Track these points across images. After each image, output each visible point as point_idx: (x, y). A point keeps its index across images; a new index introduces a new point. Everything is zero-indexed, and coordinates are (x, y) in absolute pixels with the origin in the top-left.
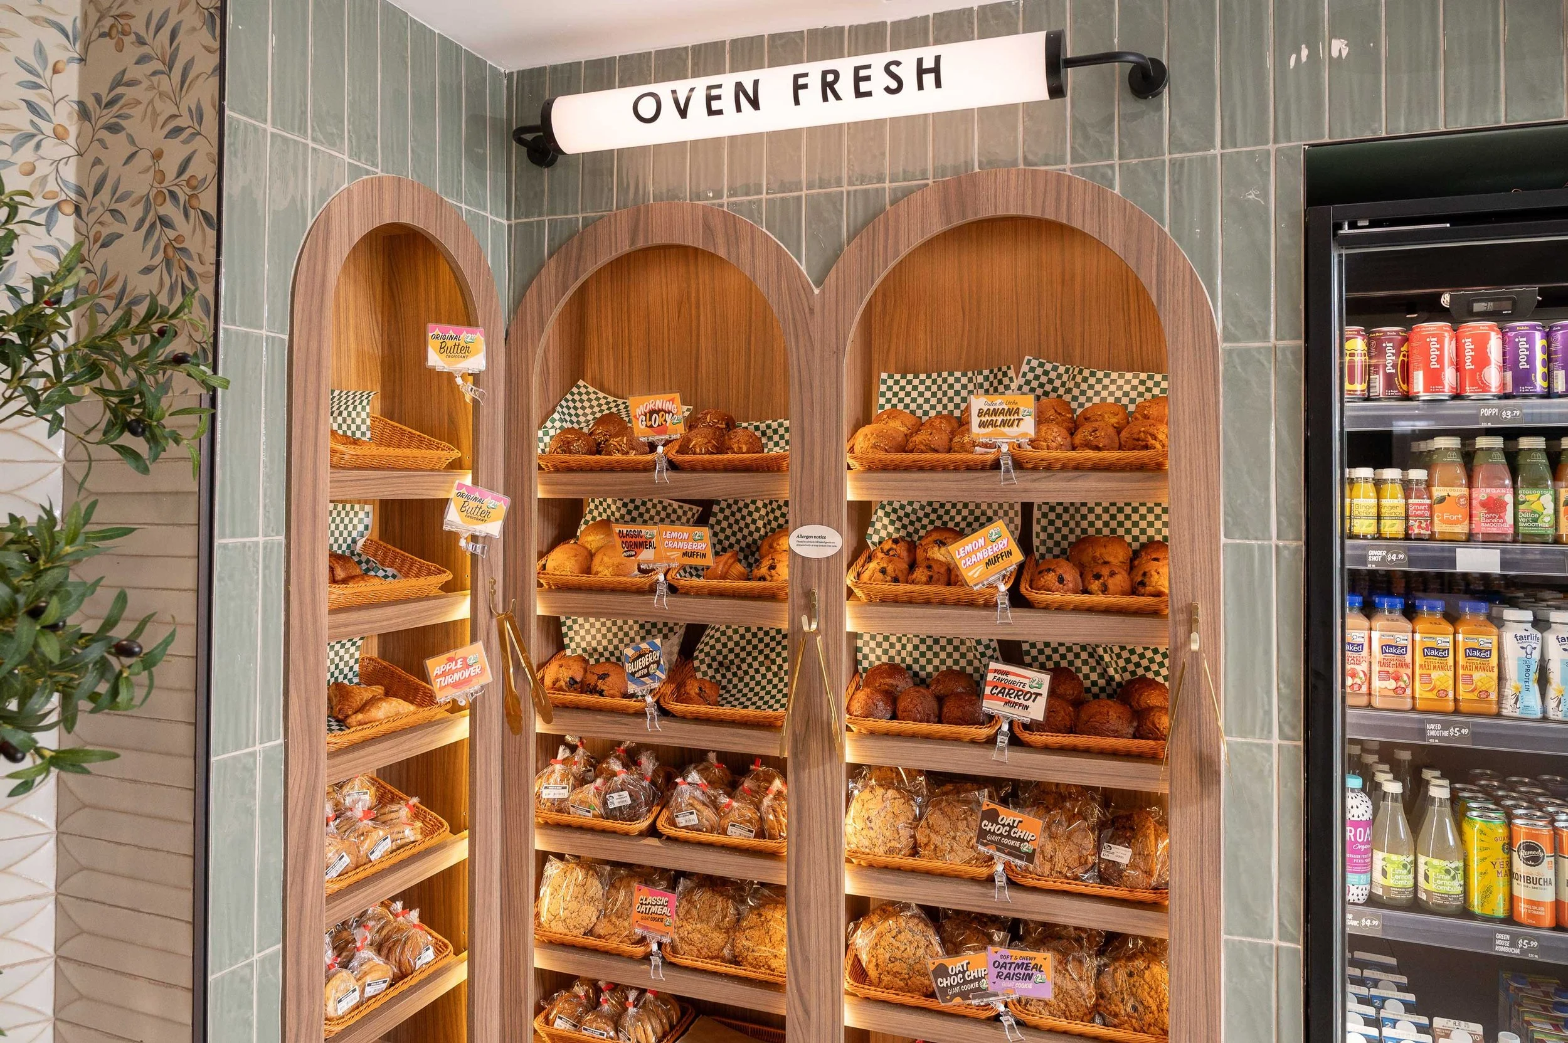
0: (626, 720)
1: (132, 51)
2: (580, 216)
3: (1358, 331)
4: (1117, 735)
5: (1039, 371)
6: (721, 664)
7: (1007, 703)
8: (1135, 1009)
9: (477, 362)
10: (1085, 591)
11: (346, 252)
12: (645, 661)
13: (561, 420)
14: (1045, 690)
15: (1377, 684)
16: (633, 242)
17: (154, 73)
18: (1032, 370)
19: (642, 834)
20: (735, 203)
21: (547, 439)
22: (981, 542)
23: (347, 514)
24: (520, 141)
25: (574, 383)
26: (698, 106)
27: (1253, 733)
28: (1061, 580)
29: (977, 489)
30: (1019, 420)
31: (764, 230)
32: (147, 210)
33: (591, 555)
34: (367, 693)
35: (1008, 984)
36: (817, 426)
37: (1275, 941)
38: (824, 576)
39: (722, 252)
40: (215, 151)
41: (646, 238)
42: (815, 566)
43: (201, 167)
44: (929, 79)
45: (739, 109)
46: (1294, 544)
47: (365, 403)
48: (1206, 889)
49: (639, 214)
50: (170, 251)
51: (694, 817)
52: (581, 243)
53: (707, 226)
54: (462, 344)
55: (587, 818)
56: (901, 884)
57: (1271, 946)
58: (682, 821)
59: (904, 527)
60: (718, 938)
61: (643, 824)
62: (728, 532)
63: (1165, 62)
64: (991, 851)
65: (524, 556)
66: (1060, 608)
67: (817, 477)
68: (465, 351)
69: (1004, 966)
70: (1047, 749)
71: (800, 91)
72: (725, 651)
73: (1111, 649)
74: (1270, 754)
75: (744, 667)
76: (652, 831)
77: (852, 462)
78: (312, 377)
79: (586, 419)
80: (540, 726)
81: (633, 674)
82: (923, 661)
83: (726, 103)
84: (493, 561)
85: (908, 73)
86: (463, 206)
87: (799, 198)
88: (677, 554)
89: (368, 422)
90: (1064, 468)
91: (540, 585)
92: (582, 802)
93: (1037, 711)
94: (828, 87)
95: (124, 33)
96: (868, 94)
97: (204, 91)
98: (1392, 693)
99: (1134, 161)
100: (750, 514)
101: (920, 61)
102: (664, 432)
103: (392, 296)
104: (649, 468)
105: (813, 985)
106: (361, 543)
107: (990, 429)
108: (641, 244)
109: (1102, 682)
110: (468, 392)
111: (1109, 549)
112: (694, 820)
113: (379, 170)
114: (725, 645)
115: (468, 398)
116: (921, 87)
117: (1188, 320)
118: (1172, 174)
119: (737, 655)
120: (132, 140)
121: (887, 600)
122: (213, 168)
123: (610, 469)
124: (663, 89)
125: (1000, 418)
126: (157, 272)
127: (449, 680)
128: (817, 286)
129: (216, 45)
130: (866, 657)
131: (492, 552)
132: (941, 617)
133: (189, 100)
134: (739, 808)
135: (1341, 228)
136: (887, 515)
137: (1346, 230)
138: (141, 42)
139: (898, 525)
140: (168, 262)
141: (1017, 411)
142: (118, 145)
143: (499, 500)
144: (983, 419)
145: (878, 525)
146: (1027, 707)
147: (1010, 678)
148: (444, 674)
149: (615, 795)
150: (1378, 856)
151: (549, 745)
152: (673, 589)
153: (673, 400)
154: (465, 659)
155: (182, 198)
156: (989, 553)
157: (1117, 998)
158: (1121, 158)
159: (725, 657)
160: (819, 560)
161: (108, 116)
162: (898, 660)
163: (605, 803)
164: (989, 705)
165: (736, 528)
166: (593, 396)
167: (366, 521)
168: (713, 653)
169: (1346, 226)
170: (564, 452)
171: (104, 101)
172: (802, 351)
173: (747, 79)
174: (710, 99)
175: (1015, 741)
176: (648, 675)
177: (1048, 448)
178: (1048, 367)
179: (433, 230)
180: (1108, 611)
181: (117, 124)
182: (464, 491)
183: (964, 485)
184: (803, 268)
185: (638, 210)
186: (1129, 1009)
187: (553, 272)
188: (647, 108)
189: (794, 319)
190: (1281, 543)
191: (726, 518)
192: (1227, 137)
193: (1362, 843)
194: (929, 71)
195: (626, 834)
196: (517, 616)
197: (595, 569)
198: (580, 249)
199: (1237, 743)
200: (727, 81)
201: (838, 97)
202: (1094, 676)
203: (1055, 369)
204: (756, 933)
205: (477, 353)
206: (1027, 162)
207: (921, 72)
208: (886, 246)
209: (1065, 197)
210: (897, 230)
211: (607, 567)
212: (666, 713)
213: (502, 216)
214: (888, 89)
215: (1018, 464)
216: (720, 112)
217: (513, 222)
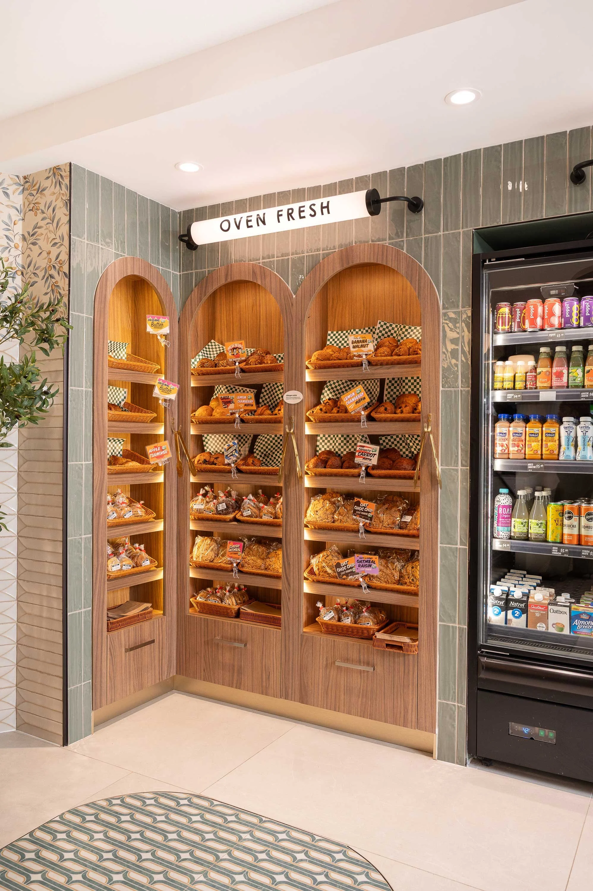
0: (224, 474)
1: (40, 216)
2: (207, 270)
3: (506, 305)
4: (405, 469)
5: (385, 327)
6: (265, 455)
7: (364, 458)
8: (413, 580)
9: (166, 330)
10: (395, 413)
11: (114, 286)
12: (231, 450)
13: (202, 355)
14: (377, 453)
15: (511, 449)
16: (226, 280)
17: (48, 224)
18: (382, 326)
19: (231, 521)
20: (264, 262)
21: (196, 363)
22: (353, 394)
23: (117, 391)
24: (182, 240)
25: (209, 341)
26: (243, 224)
27: (451, 465)
28: (386, 409)
29: (356, 374)
30: (367, 344)
31: (275, 273)
32: (46, 273)
33: (213, 410)
34: (124, 460)
35: (363, 569)
36: (294, 351)
37: (459, 546)
38: (296, 411)
39: (259, 282)
40: (68, 250)
41: (231, 278)
42: (293, 407)
43: (64, 257)
44: (325, 210)
45: (258, 225)
46: (467, 389)
47: (124, 348)
48: (433, 526)
49: (229, 269)
50: (53, 286)
51: (250, 512)
52: (207, 281)
53: (254, 273)
54: (160, 323)
55: (210, 515)
56: (326, 534)
57: (457, 548)
58: (245, 514)
59: (336, 395)
60: (259, 562)
61: (231, 516)
62: (268, 400)
63: (423, 199)
64: (358, 518)
65: (185, 409)
66: (385, 420)
67: (294, 371)
68: (161, 326)
69: (361, 562)
70: (380, 477)
71: (280, 217)
72: (267, 450)
73: (405, 436)
74: (458, 472)
75: (274, 456)
76: (235, 519)
77: (309, 366)
78: (101, 332)
79: (213, 355)
80: (192, 479)
81: (227, 456)
82: (342, 450)
83: (253, 223)
84: (173, 411)
85: (317, 208)
86: (160, 267)
87: (288, 259)
88: (242, 405)
89: (126, 356)
90: (387, 364)
91: (192, 422)
92: (208, 509)
93: (374, 461)
94: (290, 215)
95: (37, 209)
96: (304, 217)
97: (64, 229)
98: (516, 452)
99: (411, 239)
100: (276, 392)
101: (322, 203)
102: (238, 357)
103: (136, 306)
104: (233, 372)
105: (292, 574)
106: (123, 403)
107: (357, 349)
108: (229, 280)
110: (163, 342)
111: (409, 398)
112: (249, 513)
113: (126, 255)
114: (267, 447)
115: (163, 344)
116: (322, 214)
117: (429, 301)
118: (425, 243)
119: (271, 451)
120: (40, 248)
121: (322, 421)
122: (67, 257)
123: (219, 373)
124: (231, 218)
125: (360, 344)
126: (49, 294)
127: (155, 455)
128: (295, 294)
129: (68, 213)
130: (320, 449)
131: (173, 407)
132: (341, 426)
133: (59, 233)
134: (267, 508)
135: (486, 262)
136: (329, 390)
137: (487, 263)
138: (43, 212)
139: (333, 394)
140: (53, 290)
141: (366, 341)
142: (35, 249)
143: (175, 386)
144: (354, 345)
145: (325, 394)
146: (371, 460)
147: (365, 448)
148: (153, 452)
149: (220, 505)
150: (513, 519)
151: (197, 487)
152: (242, 421)
153: (241, 343)
154: (161, 447)
155: (57, 267)
156: (357, 398)
157: (407, 577)
158: (406, 237)
159: (267, 452)
160: (295, 404)
161: (32, 240)
162: (333, 450)
163: (217, 508)
164: (358, 460)
165: (271, 398)
166: (217, 347)
167: (125, 395)
168: (262, 450)
169: (487, 261)
170: (201, 367)
171: (31, 234)
172: (289, 321)
173: (261, 212)
174: (248, 221)
175: (368, 475)
176: (232, 455)
177: (381, 356)
178: (388, 325)
179: (147, 277)
180: (402, 420)
181: (35, 242)
182: (161, 381)
183: (349, 373)
184: (290, 288)
185: (228, 266)
186: (411, 580)
187: (196, 293)
188: (225, 226)
189: (286, 308)
190: (462, 389)
191: (267, 394)
192: (445, 228)
193: (505, 514)
194: (325, 207)
195: (224, 521)
196: (183, 434)
197: (213, 414)
198: (206, 283)
199: (446, 469)
200: (254, 214)
201: (293, 219)
202: (407, 453)
203: (391, 325)
204: (274, 559)
205: (166, 326)
206: (372, 241)
207: (322, 208)
208: (319, 277)
209: (385, 254)
210: (324, 271)
211: (218, 413)
212: (239, 471)
213: (177, 271)
214: (311, 215)
215: (370, 363)
216: (251, 226)
217: (181, 273)
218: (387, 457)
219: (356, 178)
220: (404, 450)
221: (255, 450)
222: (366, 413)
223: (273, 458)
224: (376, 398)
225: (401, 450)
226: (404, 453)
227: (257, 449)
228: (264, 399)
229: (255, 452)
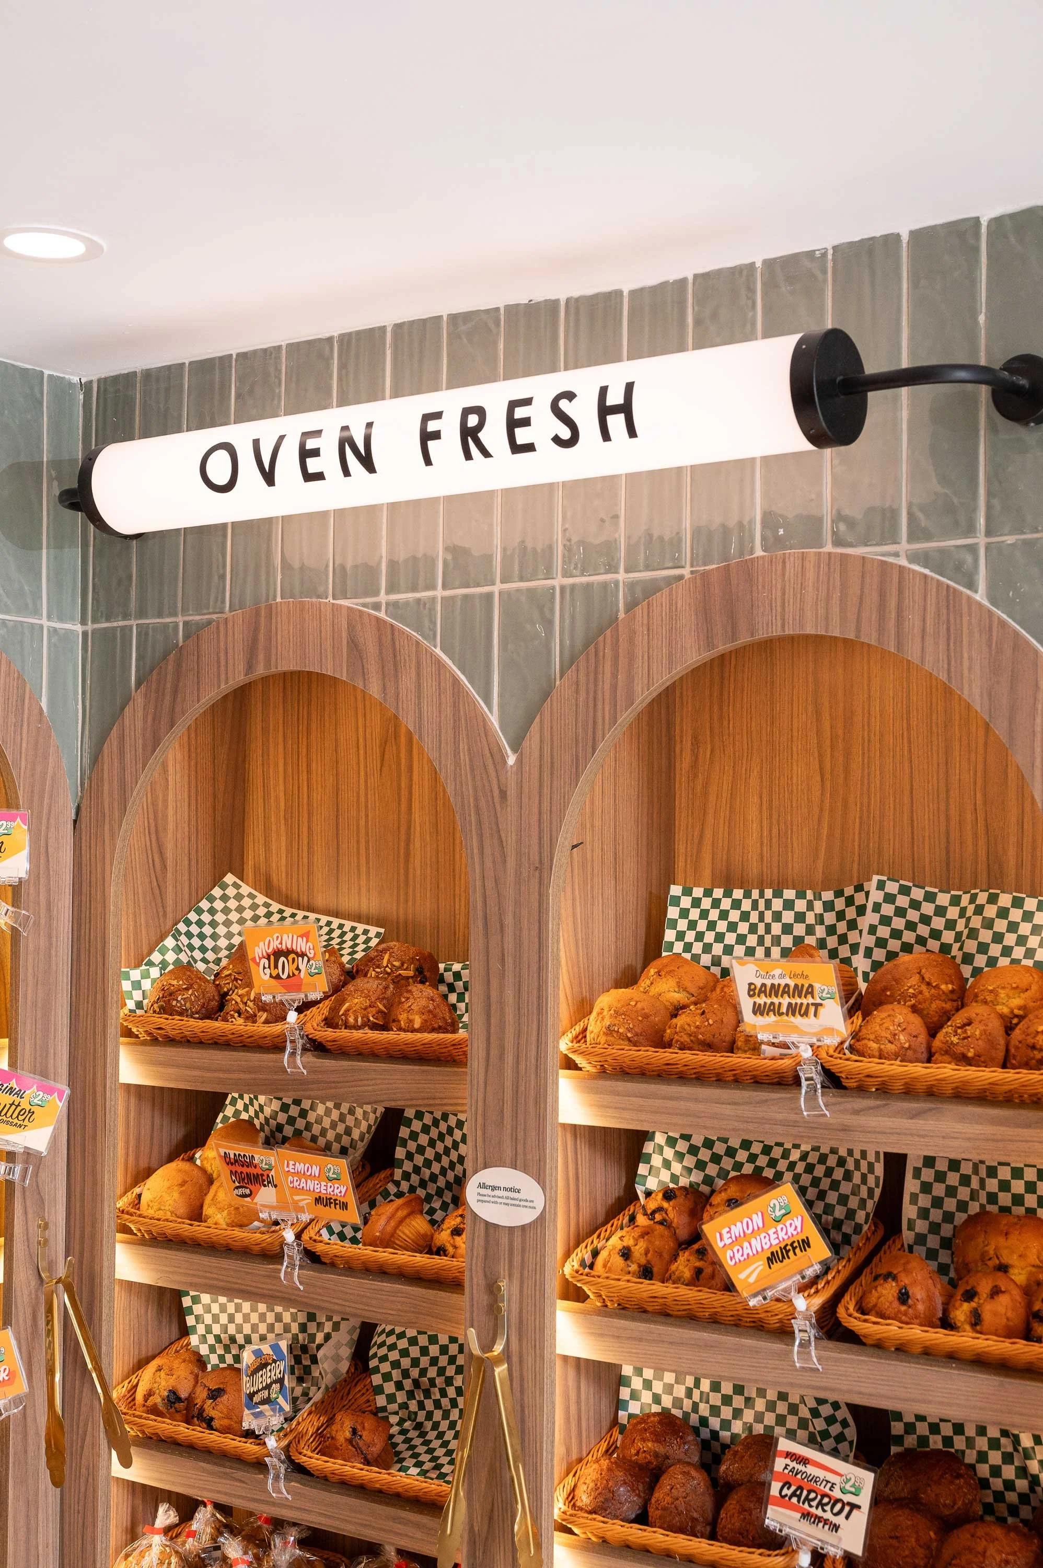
2: (180, 620)
5: (903, 901)
6: (416, 1383)
7: (806, 1515)
9: (13, 865)
10: (946, 1323)
12: (266, 1376)
13: (175, 950)
14: (864, 1500)
16: (250, 668)
18: (890, 899)
20: (395, 604)
22: (757, 1220)
25: (217, 880)
26: (288, 466)
28: (904, 1297)
29: (768, 1120)
30: (817, 1006)
31: (438, 651)
33: (205, 1186)
36: (509, 993)
38: (517, 1260)
39: (374, 689)
41: (268, 659)
42: (505, 1240)
44: (616, 422)
45: (346, 472)
49: (260, 622)
52: (179, 664)
53: (354, 644)
66: (902, 1350)
67: (508, 1084)
71: (431, 444)
77: (575, 1058)
80: (120, 1471)
81: (251, 1396)
83: (327, 462)
84: (43, 1190)
85: (585, 413)
87: (489, 597)
88: (306, 1200)
90: (909, 1095)
91: (124, 1230)
93: (852, 1536)
94: (471, 436)
96: (530, 448)
99: (1010, 539)
101: (603, 391)
102: (298, 988)
104: (277, 1046)
107: (772, 1018)
108: (259, 670)
109: (1022, 1485)
111: (1014, 1239)
116: (606, 436)
123: (225, 1043)
124: (240, 436)
125: (785, 1001)
128: (515, 750)
130: (635, 1396)
131: (43, 1176)
132: (708, 1346)
139: (690, 1161)
141: (810, 991)
143: (50, 1091)
144: (761, 1000)
145: (656, 1161)
146: (836, 1528)
147: (811, 1470)
151: (144, 1504)
152: (312, 1258)
156: (773, 1241)
158: (988, 533)
159: (423, 1372)
160: (511, 1229)
162: (685, 1410)
164: (777, 1518)
168: (406, 1363)
170: (165, 1009)
172: (489, 864)
173: (354, 420)
174: (304, 455)
176: (268, 1401)
177: (881, 1057)
178: (918, 894)
180: (979, 1363)
183: (746, 1111)
184: (494, 720)
185: (257, 613)
187: (140, 714)
188: (219, 470)
189: (477, 807)
194: (615, 410)
196: (82, 1287)
197: (208, 1210)
198: (179, 676)
200: (328, 426)
201: (486, 453)
202: (1009, 1472)
203: (930, 897)
205: (18, 850)
206: (840, 541)
207: (604, 411)
208: (614, 687)
209: (892, 603)
210: (631, 658)
211: (221, 1210)
212: (298, 1470)
213: (72, 619)
214: (557, 440)
215: (833, 1080)
216: (320, 476)
217: (90, 627)
218: (913, 1503)
219: (769, 264)
220: (995, 1457)
221: (373, 1363)
222: (818, 1301)
223: (445, 1402)
224: (870, 1205)
225: (982, 1457)
226: (996, 1471)
227: (384, 1359)
228: (412, 1146)
229: (376, 1370)
